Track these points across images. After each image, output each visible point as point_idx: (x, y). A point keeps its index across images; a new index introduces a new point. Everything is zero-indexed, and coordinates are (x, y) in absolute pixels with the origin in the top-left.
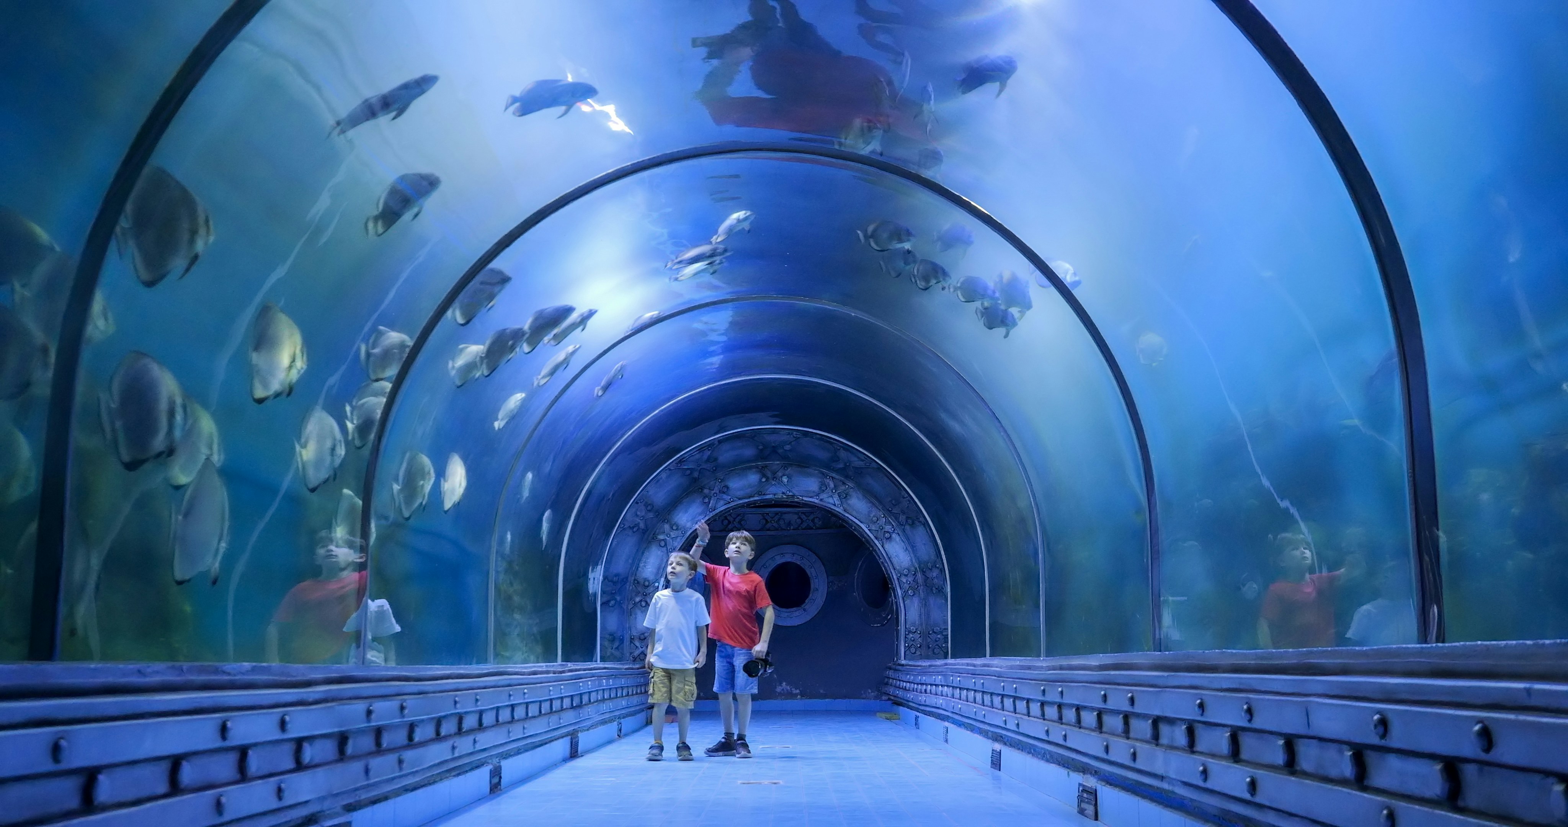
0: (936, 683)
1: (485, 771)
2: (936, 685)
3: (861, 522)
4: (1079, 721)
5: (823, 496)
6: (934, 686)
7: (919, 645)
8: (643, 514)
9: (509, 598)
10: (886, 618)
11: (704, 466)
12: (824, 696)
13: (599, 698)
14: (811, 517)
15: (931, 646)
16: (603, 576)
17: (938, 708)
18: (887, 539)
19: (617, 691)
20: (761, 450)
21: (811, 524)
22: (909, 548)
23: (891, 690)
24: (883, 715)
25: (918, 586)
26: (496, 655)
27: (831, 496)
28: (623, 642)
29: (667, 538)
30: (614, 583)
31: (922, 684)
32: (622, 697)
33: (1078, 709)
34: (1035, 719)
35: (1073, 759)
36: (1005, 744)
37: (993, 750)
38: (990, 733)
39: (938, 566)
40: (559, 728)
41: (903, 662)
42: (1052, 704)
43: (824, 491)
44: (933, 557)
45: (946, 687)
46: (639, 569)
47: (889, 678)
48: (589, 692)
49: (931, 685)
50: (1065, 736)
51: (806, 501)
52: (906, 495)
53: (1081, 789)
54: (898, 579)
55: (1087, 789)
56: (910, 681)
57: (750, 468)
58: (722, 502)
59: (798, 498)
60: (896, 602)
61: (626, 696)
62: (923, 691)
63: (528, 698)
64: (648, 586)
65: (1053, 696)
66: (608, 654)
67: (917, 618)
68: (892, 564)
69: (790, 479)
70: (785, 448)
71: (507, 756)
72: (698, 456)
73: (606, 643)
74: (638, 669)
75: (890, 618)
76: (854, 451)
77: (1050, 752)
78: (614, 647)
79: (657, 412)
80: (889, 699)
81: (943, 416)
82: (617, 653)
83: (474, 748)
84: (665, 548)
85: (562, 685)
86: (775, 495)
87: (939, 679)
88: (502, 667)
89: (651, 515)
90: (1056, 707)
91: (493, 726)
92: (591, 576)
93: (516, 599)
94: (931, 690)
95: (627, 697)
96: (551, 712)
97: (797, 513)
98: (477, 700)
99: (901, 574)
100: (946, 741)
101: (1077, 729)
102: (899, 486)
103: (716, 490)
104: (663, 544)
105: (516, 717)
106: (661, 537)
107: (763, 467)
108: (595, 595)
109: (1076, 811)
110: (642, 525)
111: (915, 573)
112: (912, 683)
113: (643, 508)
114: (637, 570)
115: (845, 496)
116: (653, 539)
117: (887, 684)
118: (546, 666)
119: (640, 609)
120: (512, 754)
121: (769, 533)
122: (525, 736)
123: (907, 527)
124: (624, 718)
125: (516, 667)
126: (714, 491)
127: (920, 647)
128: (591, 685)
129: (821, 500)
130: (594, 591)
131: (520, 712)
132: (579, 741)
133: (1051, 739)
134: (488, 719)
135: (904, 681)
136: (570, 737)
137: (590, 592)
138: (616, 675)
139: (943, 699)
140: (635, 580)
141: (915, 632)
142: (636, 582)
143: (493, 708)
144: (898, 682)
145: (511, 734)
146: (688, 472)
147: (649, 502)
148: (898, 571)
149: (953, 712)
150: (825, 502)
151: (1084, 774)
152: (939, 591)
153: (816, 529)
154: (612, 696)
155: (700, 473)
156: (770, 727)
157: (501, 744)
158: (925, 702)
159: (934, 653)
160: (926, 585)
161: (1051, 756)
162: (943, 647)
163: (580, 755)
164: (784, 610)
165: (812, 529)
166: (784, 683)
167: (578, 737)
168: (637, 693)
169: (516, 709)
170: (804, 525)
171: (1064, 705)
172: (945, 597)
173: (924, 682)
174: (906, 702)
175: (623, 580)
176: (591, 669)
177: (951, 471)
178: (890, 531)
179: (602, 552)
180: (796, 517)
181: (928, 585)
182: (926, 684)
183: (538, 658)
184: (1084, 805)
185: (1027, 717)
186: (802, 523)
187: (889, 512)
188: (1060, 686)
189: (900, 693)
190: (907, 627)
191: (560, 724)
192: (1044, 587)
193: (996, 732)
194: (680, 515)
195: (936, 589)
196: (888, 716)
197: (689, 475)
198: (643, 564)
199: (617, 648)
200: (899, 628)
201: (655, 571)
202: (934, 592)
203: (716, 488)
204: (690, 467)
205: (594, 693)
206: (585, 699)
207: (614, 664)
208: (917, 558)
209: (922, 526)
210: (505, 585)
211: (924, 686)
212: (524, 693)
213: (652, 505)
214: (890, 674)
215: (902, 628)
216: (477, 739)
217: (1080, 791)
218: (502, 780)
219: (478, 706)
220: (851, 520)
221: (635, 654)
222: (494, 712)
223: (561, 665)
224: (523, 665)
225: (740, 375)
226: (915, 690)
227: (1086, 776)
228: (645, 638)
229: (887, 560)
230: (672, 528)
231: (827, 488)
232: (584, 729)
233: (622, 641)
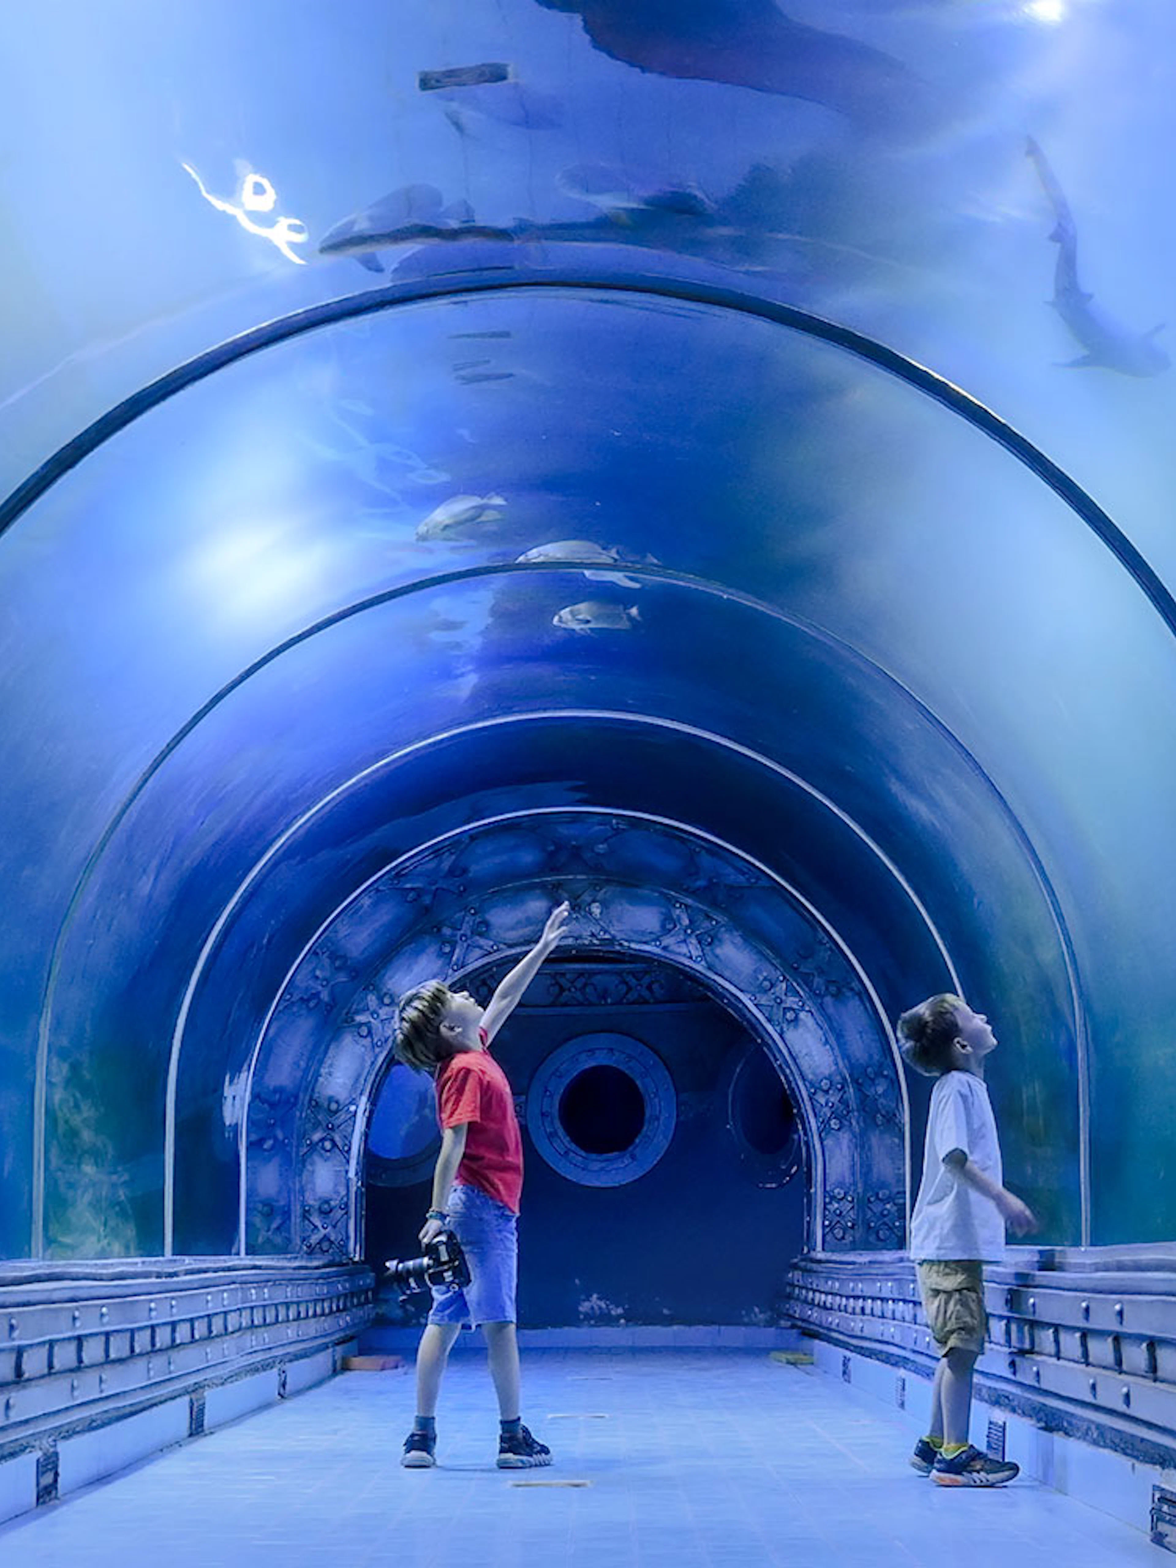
0: (883, 1295)
1: (29, 1461)
2: (882, 1299)
3: (742, 991)
4: (1153, 1367)
5: (667, 941)
6: (879, 1302)
7: (849, 1224)
8: (327, 974)
9: (74, 1133)
10: (787, 1172)
11: (441, 884)
12: (669, 1321)
13: (244, 1325)
14: (646, 981)
15: (872, 1224)
16: (252, 1093)
17: (887, 1343)
18: (789, 1022)
19: (277, 1310)
20: (551, 854)
21: (646, 993)
22: (832, 1040)
23: (798, 1310)
24: (784, 1357)
25: (848, 1112)
26: (49, 1241)
27: (685, 941)
28: (289, 1218)
29: (372, 1020)
30: (273, 1105)
31: (856, 1298)
32: (288, 1321)
33: (1153, 1344)
34: (1072, 1364)
35: (1142, 1440)
36: (1014, 1410)
37: (991, 1423)
38: (984, 1391)
39: (885, 1073)
40: (169, 1380)
41: (820, 1255)
42: (1101, 1334)
43: (670, 931)
44: (876, 1057)
45: (901, 1303)
46: (321, 1079)
47: (793, 1285)
48: (225, 1313)
49: (873, 1299)
50: (1127, 1396)
51: (636, 950)
52: (826, 939)
53: (1157, 1496)
54: (811, 1099)
55: (1168, 1496)
56: (835, 1291)
57: (532, 887)
58: (478, 952)
59: (621, 945)
60: (807, 1143)
61: (294, 1320)
62: (858, 1310)
63: (108, 1323)
64: (336, 1112)
65: (1103, 1320)
66: (260, 1240)
67: (847, 1174)
68: (798, 1067)
69: (607, 908)
70: (597, 850)
71: (69, 1433)
72: (432, 865)
73: (258, 1221)
74: (317, 1268)
75: (795, 1172)
76: (728, 855)
77: (1099, 1426)
78: (274, 1226)
79: (353, 780)
80: (793, 1326)
81: (895, 787)
82: (278, 1240)
83: (7, 1416)
84: (369, 1039)
85: (173, 1298)
86: (577, 939)
87: (888, 1288)
88: (59, 1266)
89: (342, 978)
90: (1110, 1340)
91: (43, 1377)
92: (228, 1091)
93: (87, 1136)
94: (872, 1309)
95: (295, 1323)
96: (154, 1351)
97: (619, 973)
98: (12, 1328)
99: (815, 1088)
100: (902, 1405)
101: (1149, 1383)
102: (814, 922)
103: (466, 929)
104: (364, 1031)
105: (86, 1360)
106: (360, 1018)
107: (554, 885)
108: (235, 1128)
109: (1148, 1539)
110: (325, 996)
111: (843, 1087)
112: (836, 1294)
113: (326, 961)
114: (317, 1080)
115: (709, 940)
116: (346, 1022)
117: (789, 1297)
118: (143, 1263)
119: (321, 1156)
120: (78, 1429)
121: (566, 1010)
122: (104, 1395)
123: (828, 1000)
124: (291, 1361)
125: (87, 1265)
126: (462, 932)
127: (852, 1227)
128: (228, 1298)
129: (665, 948)
130: (235, 1121)
131: (93, 1351)
132: (207, 1406)
133: (1101, 1401)
134: (33, 1363)
135: (821, 1292)
136: (186, 1399)
137: (227, 1123)
138: (275, 1281)
139: (895, 1326)
140: (311, 1099)
141: (842, 1199)
142: (313, 1103)
143: (43, 1343)
144: (811, 1294)
145: (76, 1393)
146: (412, 895)
147: (341, 953)
148: (810, 1083)
149: (914, 1352)
150: (672, 952)
151: (1163, 1468)
152: (888, 1121)
153: (655, 1003)
154: (268, 1321)
155: (435, 896)
156: (569, 1378)
157: (59, 1411)
158: (862, 1331)
159: (878, 1239)
160: (864, 1110)
161: (1101, 1435)
162: (896, 1227)
163: (207, 1432)
164: (594, 1156)
165: (646, 1002)
166: (595, 1296)
167: (204, 1398)
168: (315, 1315)
169: (85, 1344)
170: (631, 997)
171: (1125, 1338)
172: (900, 1130)
173: (860, 1294)
174: (825, 1332)
175: (288, 1101)
176: (229, 1269)
177: (911, 893)
178: (795, 1006)
179: (249, 1050)
180: (615, 980)
181: (867, 1109)
182: (864, 1298)
183: (127, 1248)
184: (1163, 1527)
185: (1054, 1360)
186: (627, 993)
187: (792, 970)
188: (1119, 1302)
189: (815, 1315)
190: (828, 1189)
191: (170, 1373)
192: (1088, 1113)
193: (995, 1389)
194: (397, 977)
195: (883, 1116)
196: (791, 1357)
197: (415, 900)
198: (327, 1070)
199: (278, 1228)
200: (812, 1190)
201: (349, 1083)
202: (880, 1123)
203: (465, 926)
204: (416, 885)
205: (233, 1314)
206: (217, 1325)
207: (273, 1259)
208: (846, 1056)
209: (857, 998)
210: (65, 1110)
211: (861, 1301)
212: (102, 1315)
213: (344, 957)
214: (796, 1278)
215: (817, 1190)
216: (11, 1402)
217: (1156, 1500)
218: (59, 1479)
219: (13, 1340)
220: (723, 987)
221: (311, 1241)
222: (45, 1349)
223: (171, 1261)
224: (98, 1262)
225: (509, 711)
226: (842, 1308)
227: (1166, 1470)
228: (331, 1211)
229: (790, 1061)
230: (382, 1002)
231: (675, 926)
232: (215, 1381)
233: (286, 1214)
